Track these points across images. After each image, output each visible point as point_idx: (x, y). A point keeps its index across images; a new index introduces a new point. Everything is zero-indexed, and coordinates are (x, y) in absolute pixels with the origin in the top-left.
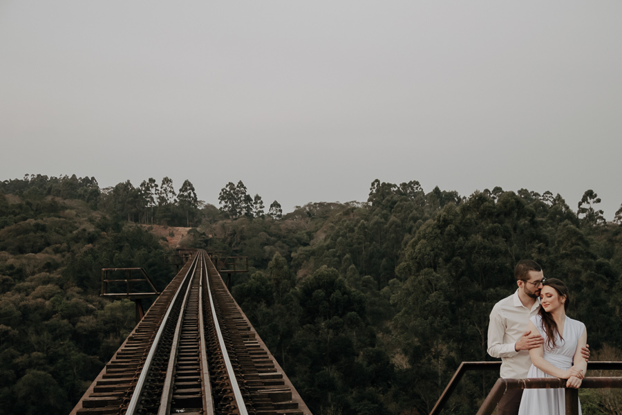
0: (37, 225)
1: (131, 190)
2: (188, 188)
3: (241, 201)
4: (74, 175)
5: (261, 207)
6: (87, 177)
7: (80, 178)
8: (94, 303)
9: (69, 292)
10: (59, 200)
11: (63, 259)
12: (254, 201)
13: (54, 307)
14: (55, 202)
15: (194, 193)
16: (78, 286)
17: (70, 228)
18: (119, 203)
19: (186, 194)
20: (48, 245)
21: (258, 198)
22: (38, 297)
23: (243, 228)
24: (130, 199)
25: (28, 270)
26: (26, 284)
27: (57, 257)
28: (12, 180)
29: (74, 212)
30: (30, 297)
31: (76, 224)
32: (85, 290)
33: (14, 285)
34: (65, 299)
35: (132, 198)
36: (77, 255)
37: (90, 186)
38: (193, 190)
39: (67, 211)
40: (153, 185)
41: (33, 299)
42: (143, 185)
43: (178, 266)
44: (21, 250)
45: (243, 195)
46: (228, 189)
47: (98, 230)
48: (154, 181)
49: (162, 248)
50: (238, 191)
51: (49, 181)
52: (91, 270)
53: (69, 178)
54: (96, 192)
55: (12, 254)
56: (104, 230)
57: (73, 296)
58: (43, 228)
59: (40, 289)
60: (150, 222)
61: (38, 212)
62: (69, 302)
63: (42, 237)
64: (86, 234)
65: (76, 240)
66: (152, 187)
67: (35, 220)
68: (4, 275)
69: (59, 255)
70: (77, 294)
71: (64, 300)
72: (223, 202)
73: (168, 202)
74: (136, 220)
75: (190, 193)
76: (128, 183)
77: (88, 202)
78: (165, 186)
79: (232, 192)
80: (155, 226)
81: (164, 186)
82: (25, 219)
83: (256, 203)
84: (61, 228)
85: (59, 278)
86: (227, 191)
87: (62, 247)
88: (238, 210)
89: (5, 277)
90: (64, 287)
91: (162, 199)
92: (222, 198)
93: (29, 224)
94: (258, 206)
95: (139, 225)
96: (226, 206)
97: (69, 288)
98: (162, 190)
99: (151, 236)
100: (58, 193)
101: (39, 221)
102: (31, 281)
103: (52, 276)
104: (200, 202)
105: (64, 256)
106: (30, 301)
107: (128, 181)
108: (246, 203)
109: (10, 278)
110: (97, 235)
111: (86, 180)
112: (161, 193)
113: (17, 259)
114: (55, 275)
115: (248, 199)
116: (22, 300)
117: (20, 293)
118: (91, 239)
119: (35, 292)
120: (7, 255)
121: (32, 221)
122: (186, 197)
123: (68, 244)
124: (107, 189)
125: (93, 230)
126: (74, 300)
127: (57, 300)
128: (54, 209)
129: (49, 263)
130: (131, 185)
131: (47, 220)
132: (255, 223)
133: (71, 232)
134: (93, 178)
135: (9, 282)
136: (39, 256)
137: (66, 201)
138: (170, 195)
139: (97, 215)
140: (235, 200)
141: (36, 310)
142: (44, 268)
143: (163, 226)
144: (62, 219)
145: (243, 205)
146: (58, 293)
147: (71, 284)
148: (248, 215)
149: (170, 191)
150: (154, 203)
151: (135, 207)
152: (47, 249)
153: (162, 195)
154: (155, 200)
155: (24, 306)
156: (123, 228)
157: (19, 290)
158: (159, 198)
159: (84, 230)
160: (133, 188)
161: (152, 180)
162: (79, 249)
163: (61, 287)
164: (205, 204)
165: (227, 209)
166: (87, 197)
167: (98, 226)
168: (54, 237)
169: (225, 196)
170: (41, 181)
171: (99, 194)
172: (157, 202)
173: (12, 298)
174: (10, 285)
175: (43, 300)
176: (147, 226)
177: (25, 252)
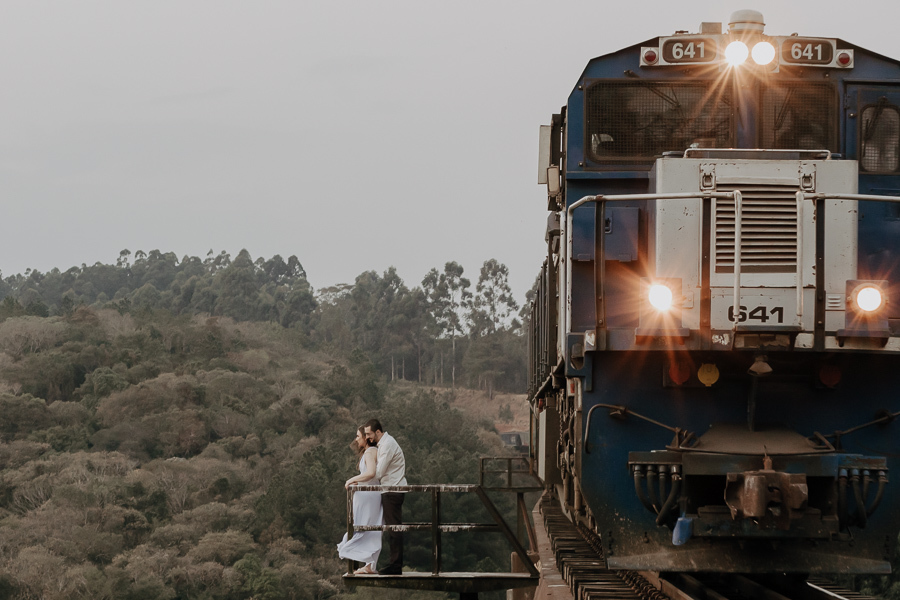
0: (185, 389)
1: (400, 293)
4: (244, 253)
6: (277, 258)
7: (261, 260)
8: (334, 577)
9: (274, 550)
10: (226, 323)
11: (252, 471)
13: (244, 582)
14: (215, 330)
16: (294, 536)
17: (260, 396)
18: (368, 328)
20: (214, 437)
22: (205, 560)
24: (397, 318)
25: (176, 496)
26: (178, 528)
27: (240, 467)
29: (264, 356)
30: (188, 558)
31: (273, 387)
32: (310, 547)
33: (149, 530)
34: (265, 564)
35: (401, 316)
36: (283, 463)
37: (284, 281)
39: (249, 353)
40: (457, 280)
41: (195, 562)
42: (429, 280)
43: (520, 496)
44: (151, 451)
47: (328, 401)
48: (460, 271)
49: (484, 451)
51: (182, 267)
52: (321, 498)
53: (232, 259)
54: (305, 301)
55: (132, 457)
56: (340, 401)
57: (282, 558)
58: (199, 397)
59: (210, 541)
60: (448, 380)
61: (179, 354)
62: (276, 571)
63: (199, 417)
64: (302, 412)
65: (280, 425)
66: (455, 287)
67: (178, 375)
68: (126, 506)
69: (241, 462)
70: (292, 555)
71: (265, 568)
73: (497, 326)
74: (412, 375)
76: (392, 276)
77: (285, 325)
78: (488, 284)
80: (462, 392)
81: (485, 283)
82: (153, 373)
84: (239, 395)
85: (248, 518)
87: (247, 443)
89: (128, 512)
90: (261, 539)
91: (481, 320)
93: (165, 386)
95: (427, 390)
97: (273, 539)
98: (481, 294)
99: (458, 417)
100: (210, 304)
101: (187, 378)
102: (188, 520)
103: (233, 510)
105: (253, 465)
106: (190, 568)
107: (392, 271)
109: (139, 514)
110: (326, 414)
111: (276, 265)
112: (478, 304)
113: (151, 470)
114: (238, 509)
116: (173, 563)
117: (164, 547)
118: (313, 426)
119: (201, 545)
120: (123, 460)
121: (170, 379)
123: (260, 436)
124: (333, 289)
125: (318, 401)
126: (287, 568)
127: (251, 568)
128: (215, 348)
129: (225, 480)
130: (398, 281)
131: (209, 378)
133: (265, 406)
134: (294, 260)
135: (137, 524)
136: (199, 463)
137: (239, 326)
138: (502, 307)
139: (321, 363)
141: (203, 587)
142: (213, 492)
143: (481, 392)
144: (241, 374)
146: (251, 550)
147: (277, 531)
149: (503, 298)
150: (459, 328)
151: (409, 339)
152: (212, 446)
153: (481, 309)
154: (462, 322)
155: (177, 577)
156: (387, 398)
157: (163, 542)
158: (472, 316)
159: (297, 402)
160: (404, 290)
161: (453, 269)
162: (286, 447)
163: (256, 537)
166: (283, 313)
167: (327, 392)
168: (226, 419)
170: (161, 268)
171: (314, 305)
172: (466, 327)
173: (151, 560)
174: (141, 531)
175: (219, 567)
176: (441, 391)
177: (160, 454)
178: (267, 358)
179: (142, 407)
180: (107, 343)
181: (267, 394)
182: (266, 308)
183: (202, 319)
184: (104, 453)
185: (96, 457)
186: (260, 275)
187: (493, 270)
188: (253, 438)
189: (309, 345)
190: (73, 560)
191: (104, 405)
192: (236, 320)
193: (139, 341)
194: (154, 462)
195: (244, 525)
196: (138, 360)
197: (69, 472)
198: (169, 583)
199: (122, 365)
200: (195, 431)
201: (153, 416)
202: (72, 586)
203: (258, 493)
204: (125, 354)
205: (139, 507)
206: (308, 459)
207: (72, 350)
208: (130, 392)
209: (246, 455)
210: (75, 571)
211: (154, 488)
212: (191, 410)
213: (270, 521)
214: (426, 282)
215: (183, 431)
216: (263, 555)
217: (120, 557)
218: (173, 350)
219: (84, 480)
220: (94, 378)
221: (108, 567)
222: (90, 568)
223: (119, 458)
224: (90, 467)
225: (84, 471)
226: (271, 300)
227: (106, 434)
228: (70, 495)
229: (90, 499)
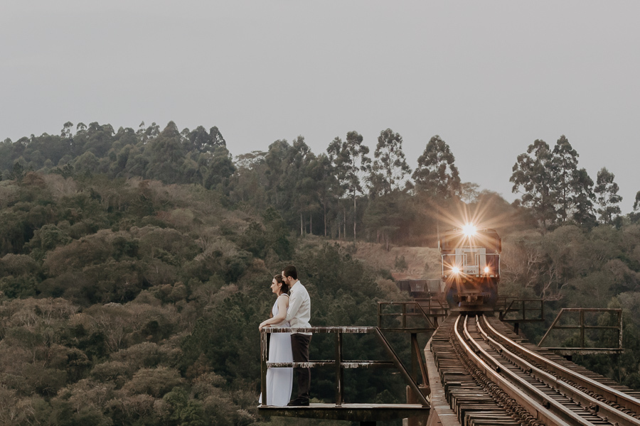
0: (120, 243)
1: (308, 159)
2: (439, 154)
3: (565, 185)
4: (171, 124)
5: (613, 200)
6: (201, 128)
7: (186, 130)
8: (251, 407)
9: (199, 384)
10: (155, 185)
11: (179, 315)
12: (596, 185)
13: (172, 412)
14: (147, 191)
15: (453, 168)
16: (216, 371)
17: (186, 249)
18: (280, 189)
19: (433, 169)
20: (145, 285)
21: (605, 177)
22: (138, 393)
23: (569, 250)
24: (305, 181)
25: (113, 337)
26: (115, 364)
27: (168, 310)
28: (37, 135)
29: (189, 214)
30: (124, 391)
31: (197, 241)
32: (230, 381)
33: (89, 366)
34: (191, 396)
35: (308, 179)
36: (207, 308)
37: (207, 149)
38: (450, 159)
39: (176, 212)
40: (357, 148)
41: (130, 395)
42: (334, 147)
43: (414, 336)
44: (90, 297)
45: (569, 171)
46: (533, 156)
47: (245, 253)
48: (360, 139)
49: (382, 296)
50: (557, 160)
51: (117, 137)
52: (240, 338)
53: (161, 130)
54: (225, 166)
55: (75, 303)
56: (256, 253)
57: (206, 391)
58: (133, 250)
59: (142, 375)
60: (350, 235)
61: (115, 213)
62: (200, 402)
63: (133, 268)
64: (223, 263)
65: (203, 274)
66: (355, 153)
67: (114, 230)
68: (69, 345)
69: (170, 307)
70: (214, 388)
71: (191, 400)
72: (522, 188)
73: (393, 187)
74: (319, 230)
75: (443, 167)
76: (301, 145)
77: (208, 187)
78: (385, 150)
79: (543, 162)
80: (362, 245)
81: (382, 150)
82: (93, 230)
83: (601, 189)
84: (168, 248)
85: (176, 355)
86: (530, 161)
87: (175, 290)
88: (558, 207)
89: (71, 350)
90: (187, 374)
91: (379, 182)
92: (519, 178)
93: (103, 240)
94: (607, 196)
95: (332, 243)
96: (528, 198)
97: (198, 375)
98: (379, 160)
99: (359, 267)
100: (142, 169)
101: (122, 234)
102: (124, 358)
103: (162, 349)
104: (467, 185)
105: (180, 309)
106: (125, 400)
107: (301, 139)
108: (577, 190)
109: (81, 352)
110: (243, 265)
111: (199, 135)
112: (376, 168)
113: (91, 314)
114: (167, 348)
115: (581, 179)
116: (110, 396)
117: (102, 381)
118: (233, 275)
119: (135, 380)
120: (66, 305)
121: (109, 235)
122: (434, 175)
123: (186, 284)
124: (249, 156)
125: (236, 253)
126: (210, 399)
127: (178, 399)
128: (147, 207)
129: (155, 323)
130: (306, 148)
131: (141, 233)
132: (597, 237)
133: (190, 258)
134: (215, 131)
135: (79, 362)
136: (133, 308)
137: (167, 188)
138: (397, 171)
139: (238, 220)
140: (551, 181)
141: (136, 416)
142: (145, 333)
143: (379, 245)
144: (169, 230)
145: (571, 195)
146: (179, 384)
147: (202, 368)
148: (584, 219)
149: (397, 163)
150: (359, 189)
151: (316, 199)
152: (144, 293)
153: (379, 172)
154: (362, 184)
155: (114, 407)
156: (297, 250)
157: (101, 377)
158: (371, 179)
159: (218, 254)
160: (311, 156)
161: (354, 138)
162: (209, 294)
163: (183, 372)
164: (480, 190)
165: (530, 204)
166: (206, 177)
167: (244, 245)
168: (157, 269)
169: (527, 173)
170: (99, 138)
171: (233, 169)
172: (365, 188)
173: (91, 393)
174: (82, 367)
175: (151, 398)
176: (344, 244)
177: (100, 300)
178: (192, 216)
179: (83, 258)
180: (52, 203)
181: (192, 248)
182: (191, 173)
183: (135, 183)
184: (50, 299)
185: (43, 303)
186: (186, 143)
187: (388, 138)
188: (180, 285)
189: (227, 204)
190: (23, 393)
191: (50, 257)
192: (165, 183)
193: (80, 202)
194: (93, 307)
195: (172, 362)
196: (79, 218)
197: (20, 316)
198: (107, 413)
199: (66, 223)
200: (130, 280)
201: (93, 266)
202: (23, 415)
203: (185, 334)
204: (69, 213)
205: (81, 346)
206: (228, 304)
207: (22, 209)
208: (73, 246)
209: (174, 300)
210: (25, 402)
211: (95, 330)
212: (126, 261)
213: (195, 358)
214: (330, 149)
215: (119, 280)
216: (189, 388)
217: (64, 390)
218: (110, 210)
219: (32, 322)
220: (42, 233)
221: (54, 399)
222: (38, 400)
223: (63, 303)
224: (38, 312)
225: (33, 315)
226: (195, 165)
227: (52, 282)
228: (21, 335)
229: (37, 339)
